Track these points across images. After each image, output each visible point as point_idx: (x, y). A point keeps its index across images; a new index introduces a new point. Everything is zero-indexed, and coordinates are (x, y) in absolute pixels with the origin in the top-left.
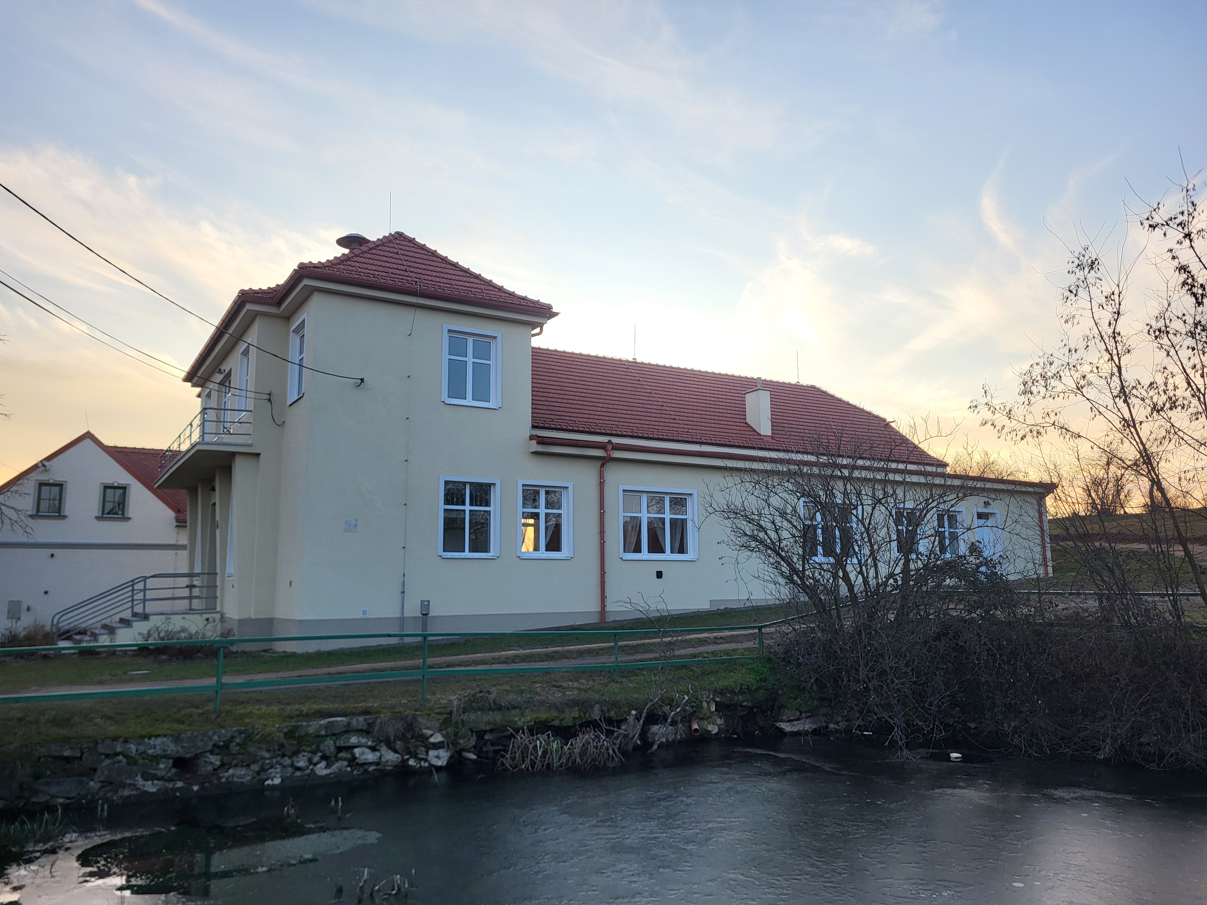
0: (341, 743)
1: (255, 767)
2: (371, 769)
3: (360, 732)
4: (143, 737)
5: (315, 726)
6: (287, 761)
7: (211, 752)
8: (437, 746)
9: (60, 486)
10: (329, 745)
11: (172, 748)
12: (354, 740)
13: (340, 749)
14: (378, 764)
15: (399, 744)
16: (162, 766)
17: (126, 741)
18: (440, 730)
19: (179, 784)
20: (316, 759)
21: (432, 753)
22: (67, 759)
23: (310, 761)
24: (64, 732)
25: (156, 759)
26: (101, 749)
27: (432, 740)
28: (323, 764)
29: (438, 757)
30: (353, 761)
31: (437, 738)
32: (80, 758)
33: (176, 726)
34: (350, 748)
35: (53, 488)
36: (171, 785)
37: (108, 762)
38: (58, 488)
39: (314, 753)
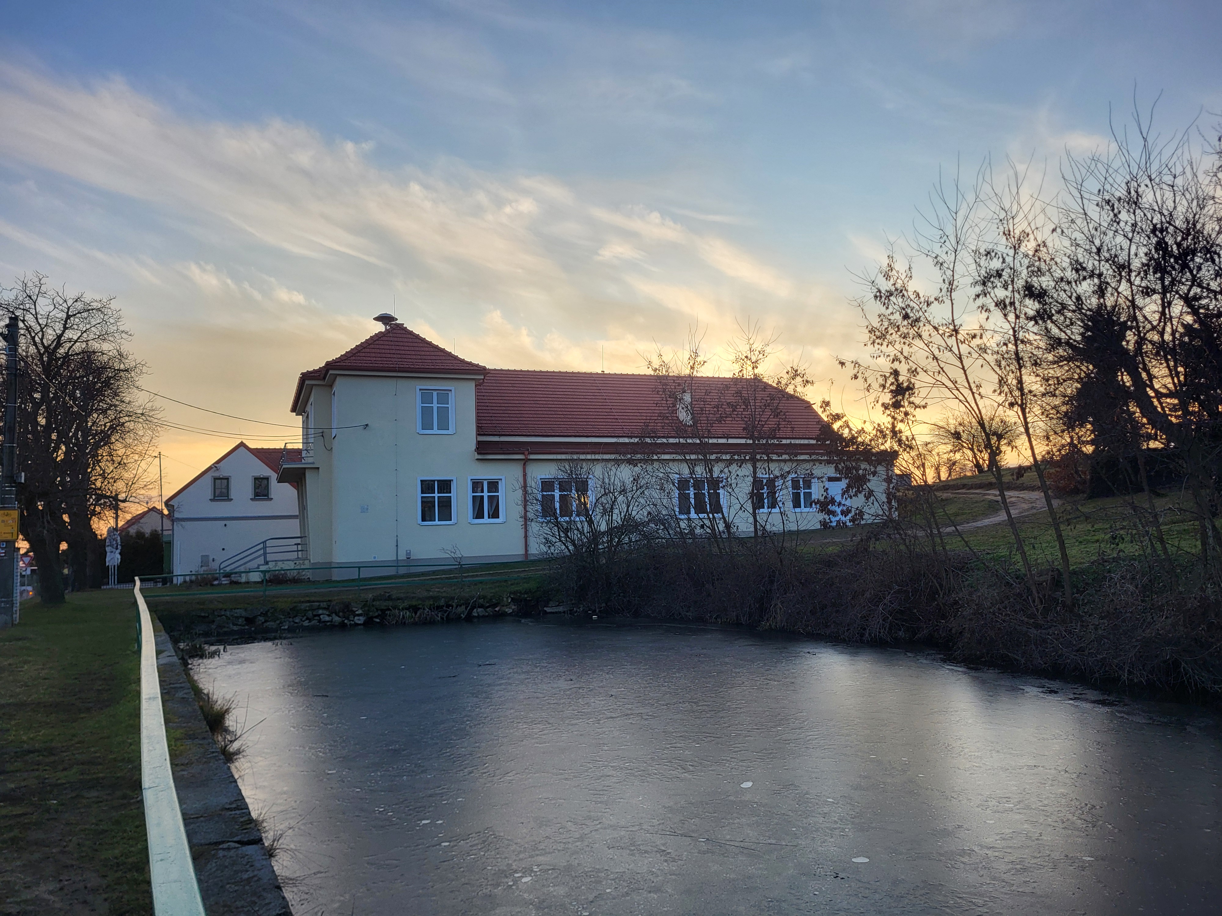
0: (315, 613)
1: (278, 622)
2: (328, 624)
3: (324, 609)
4: (231, 609)
5: (304, 606)
6: (291, 620)
7: (259, 615)
8: (359, 615)
9: (227, 479)
10: (310, 614)
11: (244, 614)
12: (320, 612)
13: (315, 616)
14: (331, 621)
15: (341, 614)
16: (240, 620)
17: (225, 610)
18: (361, 608)
19: (247, 627)
20: (304, 619)
21: (356, 618)
22: (202, 617)
23: (301, 620)
24: (202, 607)
25: (237, 618)
26: (216, 613)
27: (357, 613)
28: (308, 621)
29: (359, 620)
30: (320, 621)
31: (360, 612)
32: (208, 617)
33: (246, 605)
34: (319, 615)
35: (223, 481)
36: (243, 628)
37: (219, 618)
38: (226, 481)
39: (303, 617)
